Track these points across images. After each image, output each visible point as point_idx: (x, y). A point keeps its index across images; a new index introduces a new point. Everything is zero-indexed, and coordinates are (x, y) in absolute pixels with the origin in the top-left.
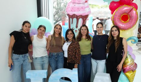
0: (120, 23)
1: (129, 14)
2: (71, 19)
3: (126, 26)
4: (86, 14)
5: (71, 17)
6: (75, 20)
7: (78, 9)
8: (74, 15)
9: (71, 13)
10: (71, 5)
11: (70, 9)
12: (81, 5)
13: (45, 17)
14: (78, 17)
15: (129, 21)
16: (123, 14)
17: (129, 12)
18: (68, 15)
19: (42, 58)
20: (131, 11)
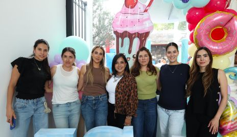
0: (209, 43)
1: (227, 26)
2: (120, 39)
3: (220, 48)
4: (146, 30)
5: (121, 36)
6: (127, 40)
7: (132, 23)
8: (126, 32)
9: (121, 30)
10: (121, 17)
11: (118, 23)
12: (138, 17)
13: (79, 36)
14: (131, 36)
15: (226, 39)
16: (214, 27)
17: (226, 24)
18: (116, 32)
19: (69, 104)
20: (229, 21)
